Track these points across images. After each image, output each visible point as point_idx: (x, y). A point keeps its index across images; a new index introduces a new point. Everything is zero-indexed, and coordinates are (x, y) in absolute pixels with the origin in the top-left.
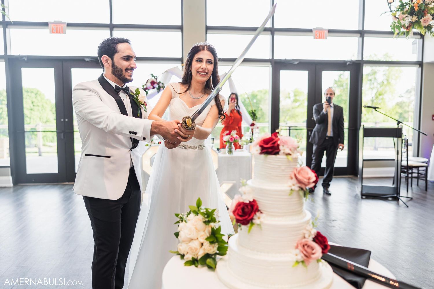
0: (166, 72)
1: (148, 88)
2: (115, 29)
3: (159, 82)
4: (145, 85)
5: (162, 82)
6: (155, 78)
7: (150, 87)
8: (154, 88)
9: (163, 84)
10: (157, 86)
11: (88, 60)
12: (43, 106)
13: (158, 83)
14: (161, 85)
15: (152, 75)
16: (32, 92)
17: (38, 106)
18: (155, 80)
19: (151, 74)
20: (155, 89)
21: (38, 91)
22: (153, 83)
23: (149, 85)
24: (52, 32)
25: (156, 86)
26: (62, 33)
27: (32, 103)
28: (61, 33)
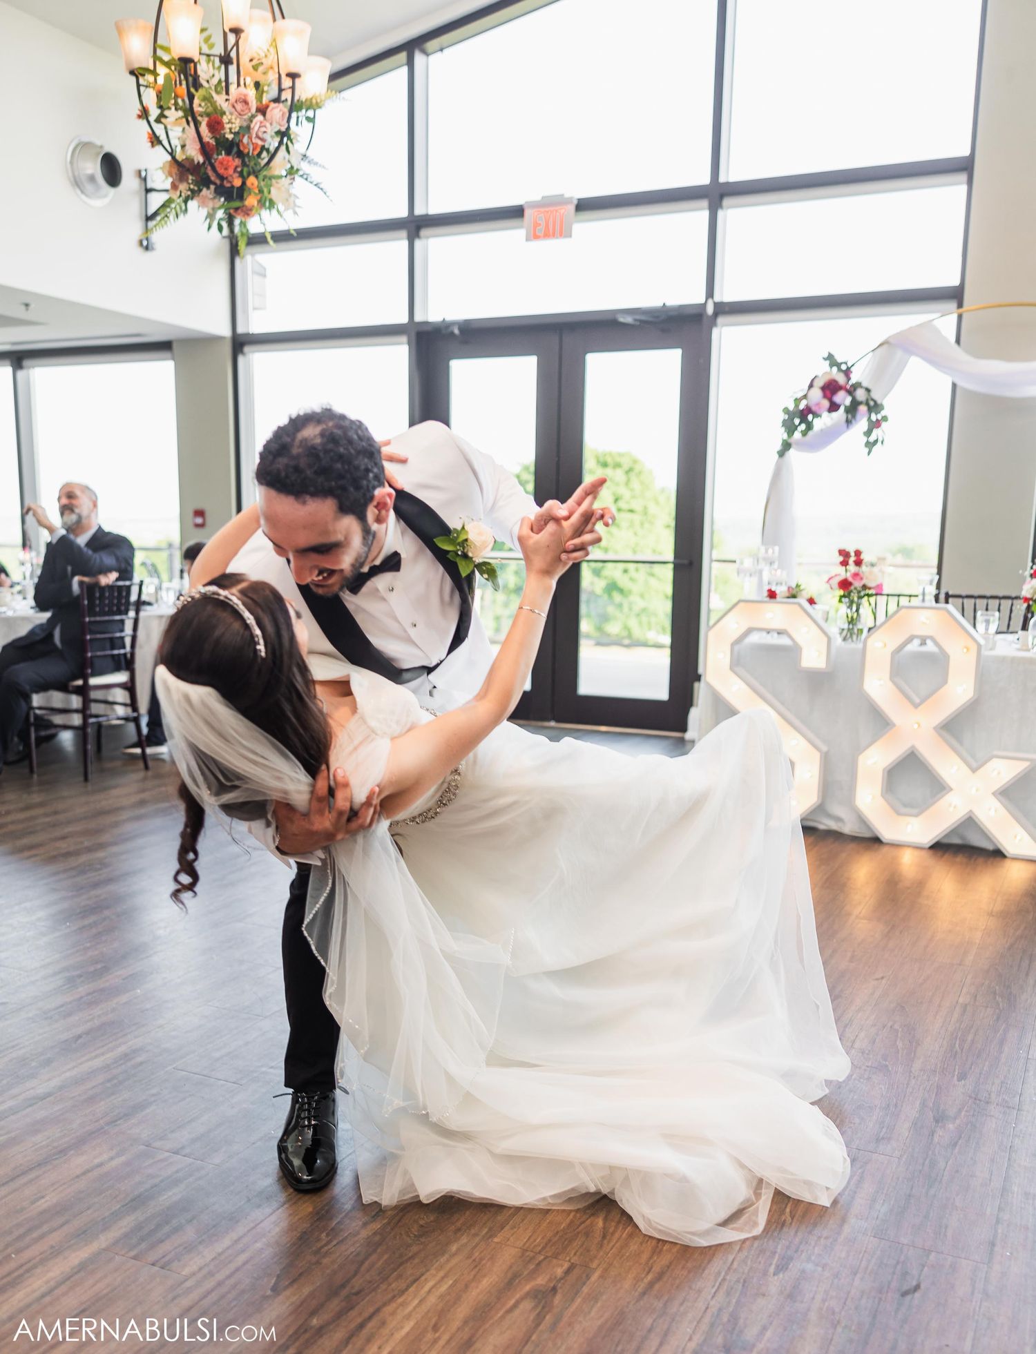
0: (885, 347)
1: (814, 409)
2: (726, 202)
3: (857, 386)
4: (805, 397)
5: (865, 384)
6: (840, 370)
7: (818, 404)
8: (834, 407)
9: (868, 390)
10: (848, 401)
11: (628, 320)
12: (645, 511)
13: (851, 391)
14: (860, 395)
15: (830, 358)
16: (617, 465)
17: (631, 511)
18: (841, 379)
19: (826, 355)
20: (840, 414)
21: (635, 462)
22: (830, 389)
23: (816, 394)
24: (532, 238)
25: (843, 399)
26: (561, 235)
27: (616, 500)
28: (557, 238)
